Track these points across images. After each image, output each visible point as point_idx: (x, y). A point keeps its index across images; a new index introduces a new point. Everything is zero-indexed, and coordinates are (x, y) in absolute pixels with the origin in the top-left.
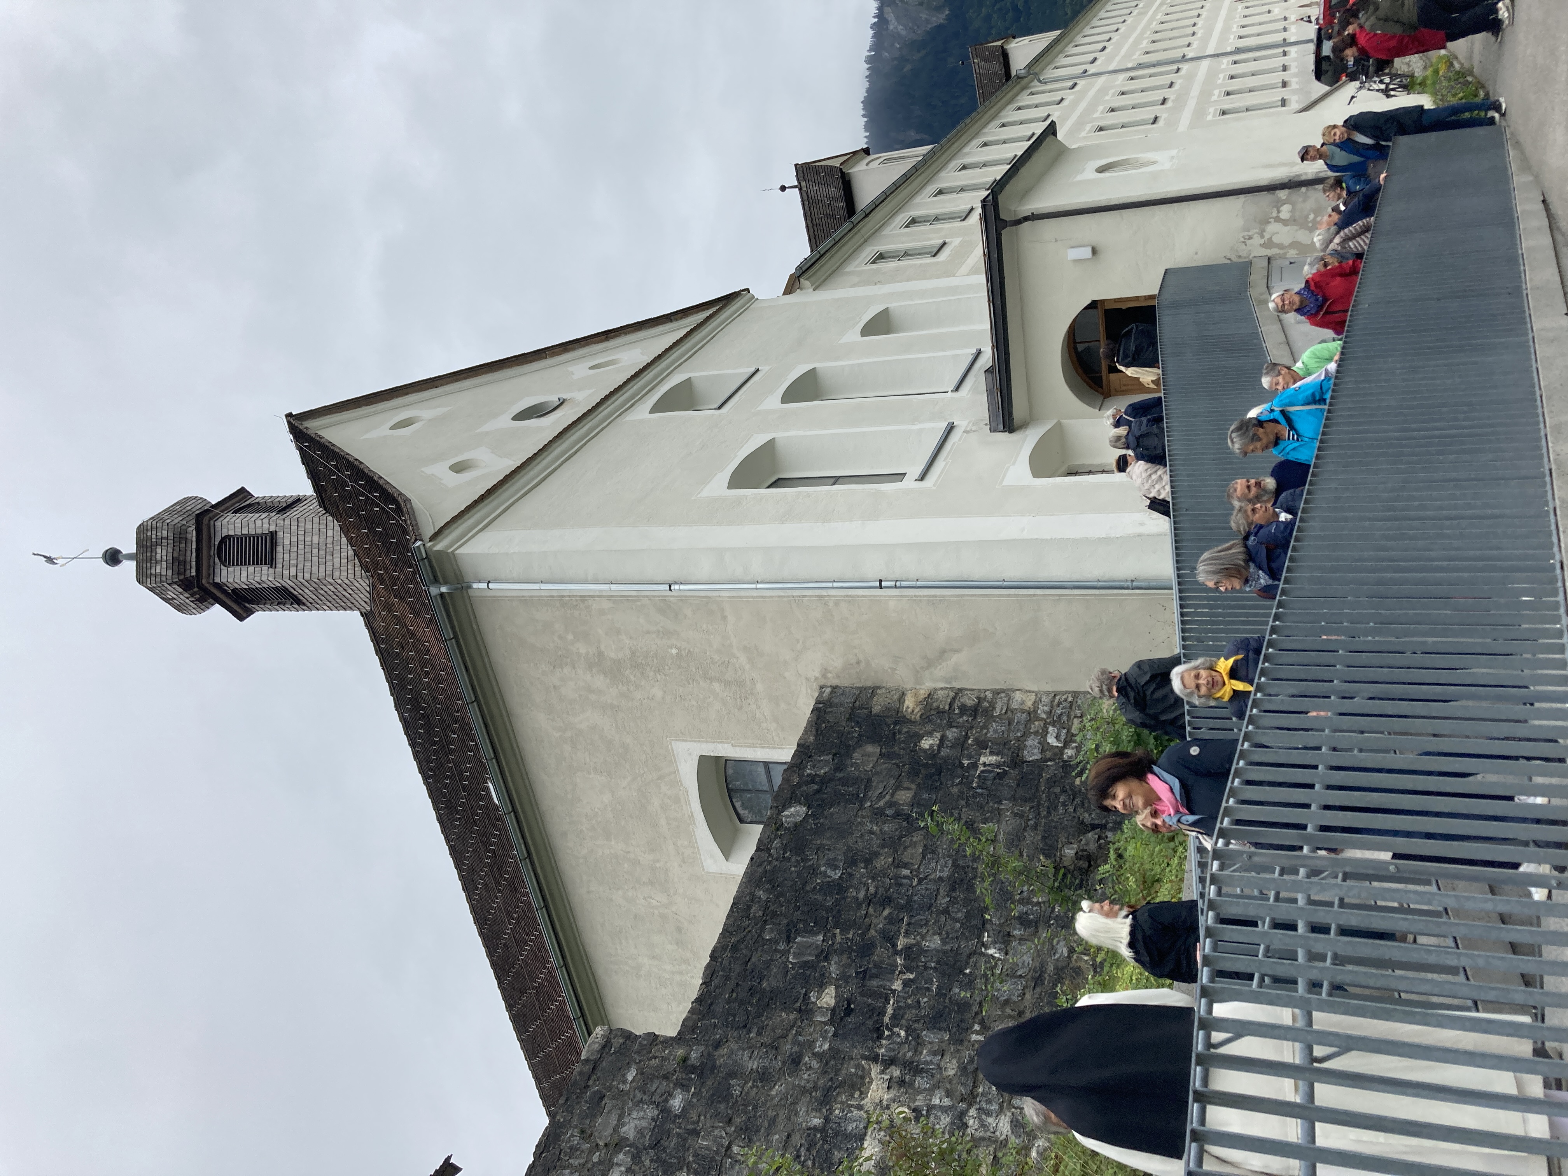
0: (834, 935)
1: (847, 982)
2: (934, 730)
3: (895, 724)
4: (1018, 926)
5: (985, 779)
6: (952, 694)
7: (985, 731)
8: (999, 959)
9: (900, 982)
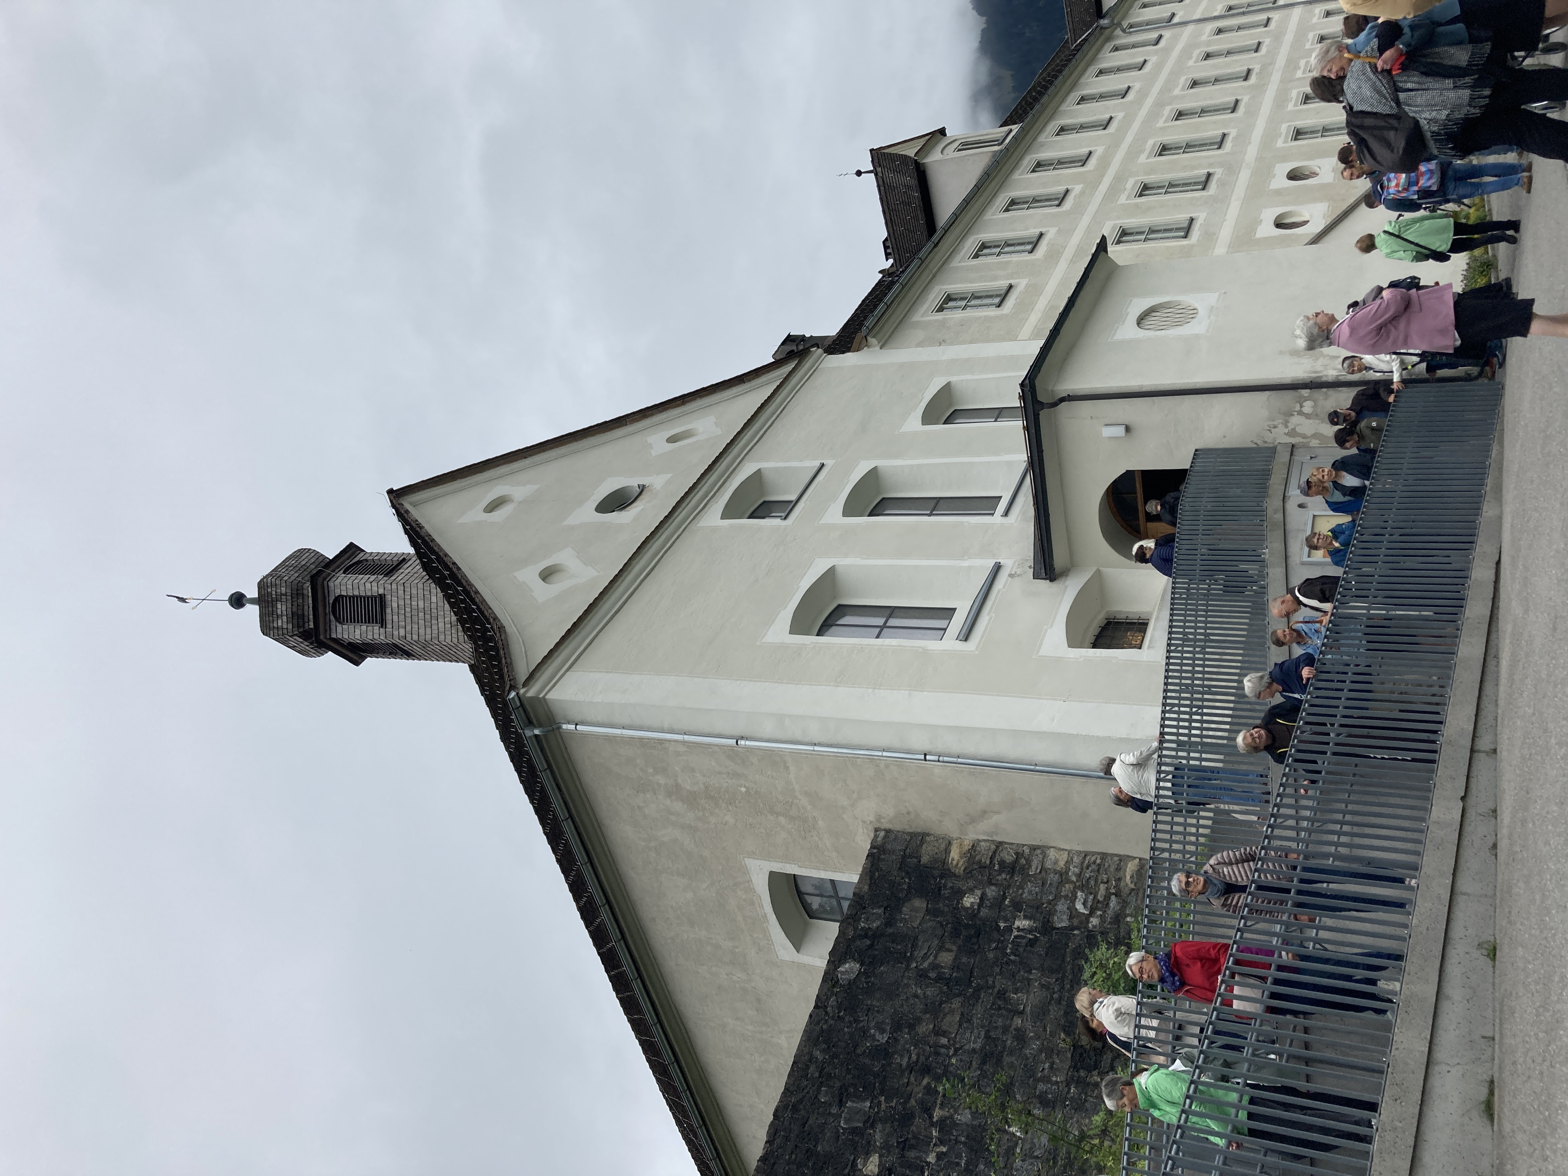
0: (880, 1102)
1: (889, 1152)
2: (975, 887)
3: (942, 877)
4: (1038, 1105)
5: (1018, 946)
6: (993, 847)
7: (1020, 891)
8: (1020, 1138)
9: (934, 1154)
